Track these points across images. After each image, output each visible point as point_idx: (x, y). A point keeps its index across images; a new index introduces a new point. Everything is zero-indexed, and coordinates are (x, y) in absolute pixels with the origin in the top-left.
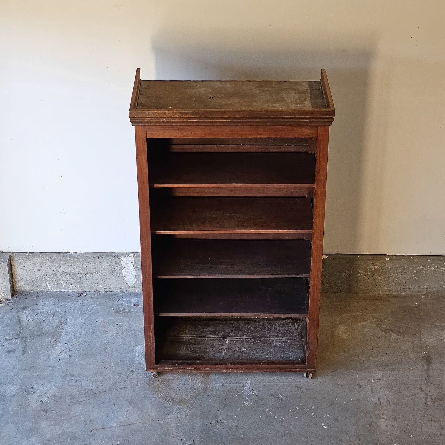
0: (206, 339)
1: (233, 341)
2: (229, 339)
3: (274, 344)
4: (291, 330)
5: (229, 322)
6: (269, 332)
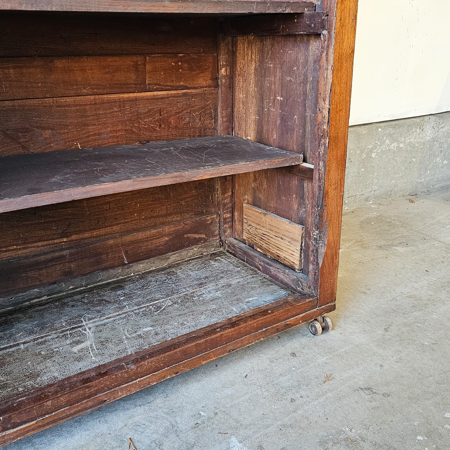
0: (22, 346)
1: (104, 325)
2: (89, 326)
3: (208, 297)
4: (221, 268)
5: (70, 299)
6: (177, 284)
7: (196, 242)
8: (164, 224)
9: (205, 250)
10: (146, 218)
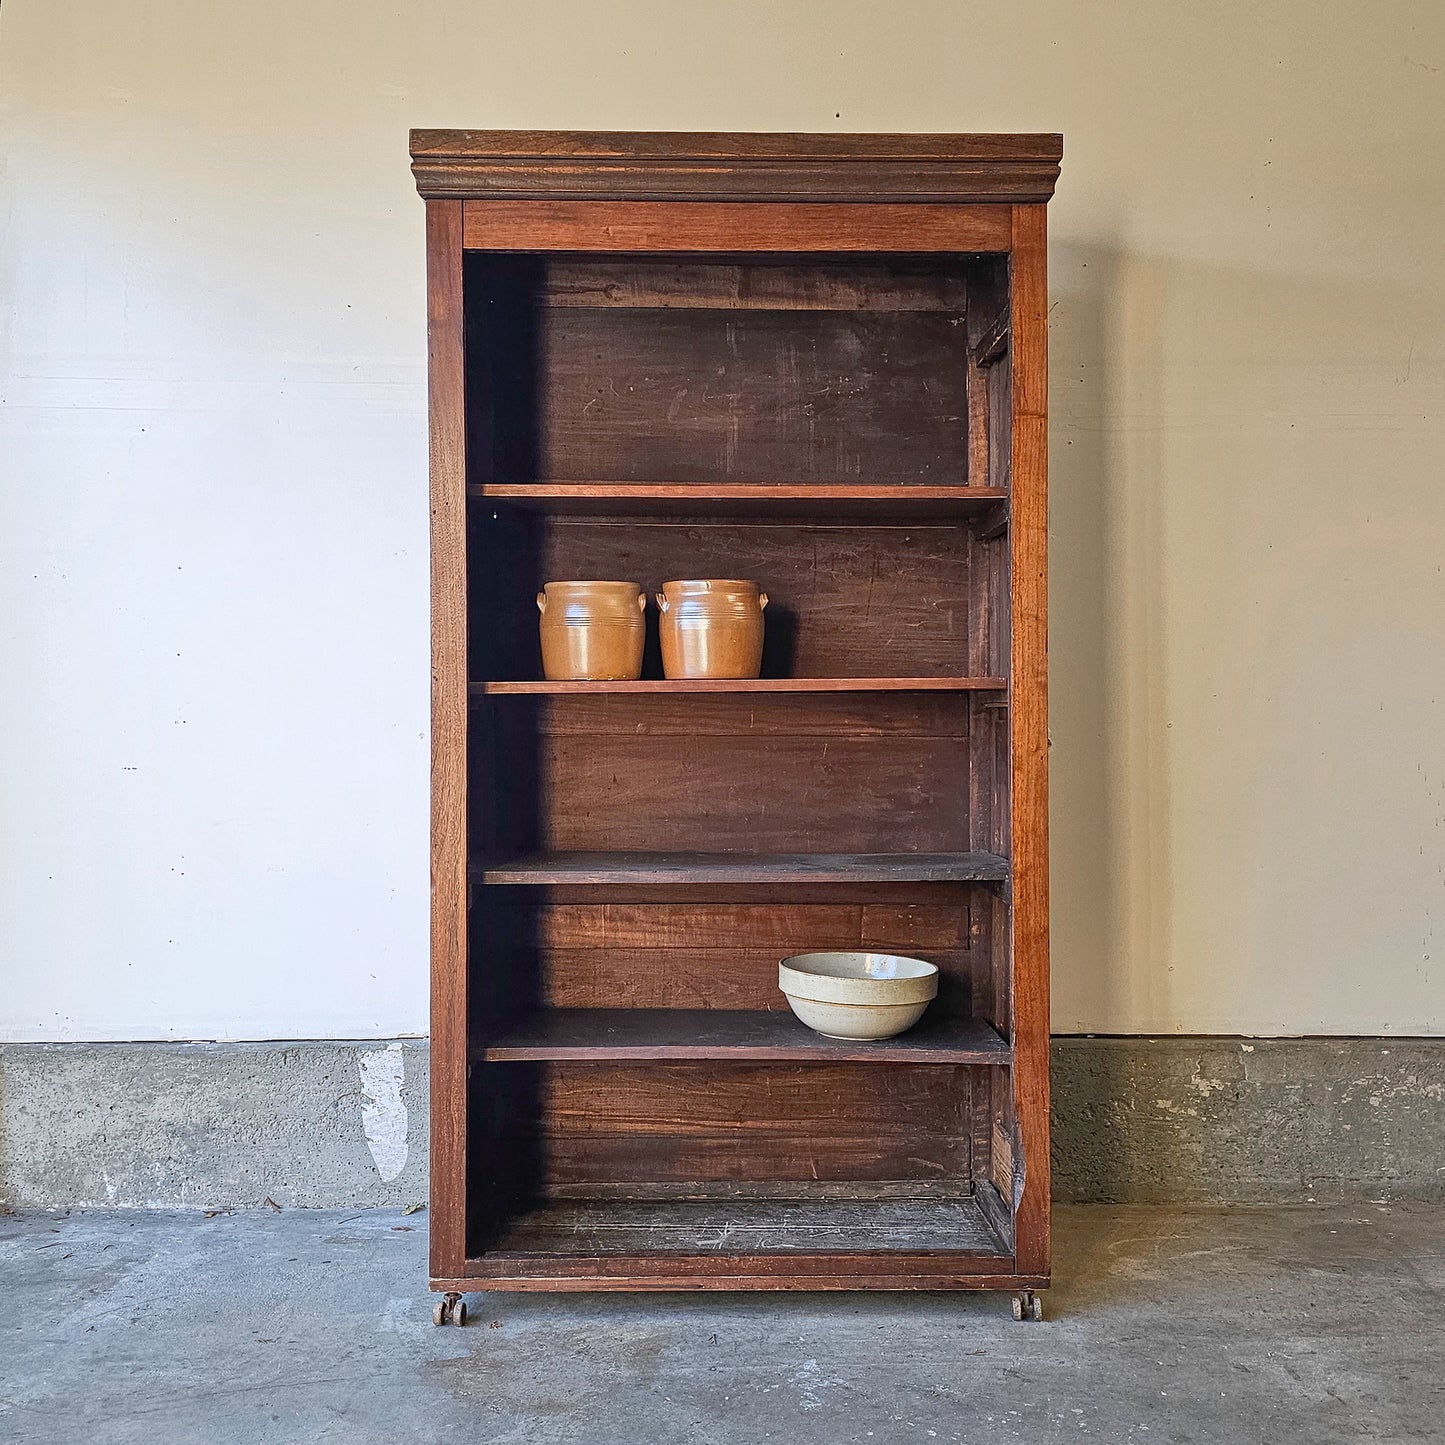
0: (652, 1229)
1: (746, 1232)
2: (730, 1229)
4: (945, 1216)
6: (867, 1218)
7: (929, 1173)
8: (877, 1133)
9: (943, 1191)
10: (849, 1119)
